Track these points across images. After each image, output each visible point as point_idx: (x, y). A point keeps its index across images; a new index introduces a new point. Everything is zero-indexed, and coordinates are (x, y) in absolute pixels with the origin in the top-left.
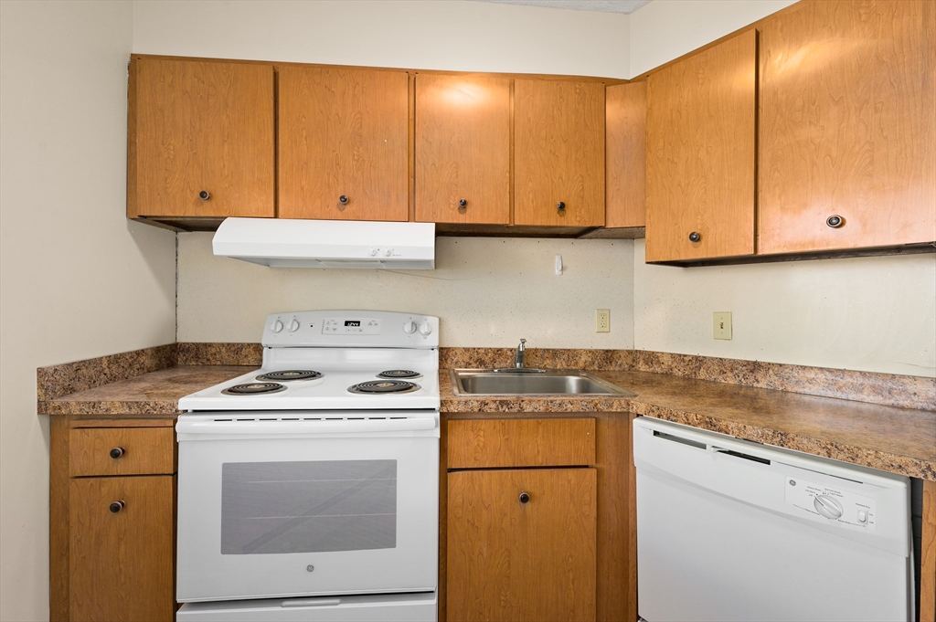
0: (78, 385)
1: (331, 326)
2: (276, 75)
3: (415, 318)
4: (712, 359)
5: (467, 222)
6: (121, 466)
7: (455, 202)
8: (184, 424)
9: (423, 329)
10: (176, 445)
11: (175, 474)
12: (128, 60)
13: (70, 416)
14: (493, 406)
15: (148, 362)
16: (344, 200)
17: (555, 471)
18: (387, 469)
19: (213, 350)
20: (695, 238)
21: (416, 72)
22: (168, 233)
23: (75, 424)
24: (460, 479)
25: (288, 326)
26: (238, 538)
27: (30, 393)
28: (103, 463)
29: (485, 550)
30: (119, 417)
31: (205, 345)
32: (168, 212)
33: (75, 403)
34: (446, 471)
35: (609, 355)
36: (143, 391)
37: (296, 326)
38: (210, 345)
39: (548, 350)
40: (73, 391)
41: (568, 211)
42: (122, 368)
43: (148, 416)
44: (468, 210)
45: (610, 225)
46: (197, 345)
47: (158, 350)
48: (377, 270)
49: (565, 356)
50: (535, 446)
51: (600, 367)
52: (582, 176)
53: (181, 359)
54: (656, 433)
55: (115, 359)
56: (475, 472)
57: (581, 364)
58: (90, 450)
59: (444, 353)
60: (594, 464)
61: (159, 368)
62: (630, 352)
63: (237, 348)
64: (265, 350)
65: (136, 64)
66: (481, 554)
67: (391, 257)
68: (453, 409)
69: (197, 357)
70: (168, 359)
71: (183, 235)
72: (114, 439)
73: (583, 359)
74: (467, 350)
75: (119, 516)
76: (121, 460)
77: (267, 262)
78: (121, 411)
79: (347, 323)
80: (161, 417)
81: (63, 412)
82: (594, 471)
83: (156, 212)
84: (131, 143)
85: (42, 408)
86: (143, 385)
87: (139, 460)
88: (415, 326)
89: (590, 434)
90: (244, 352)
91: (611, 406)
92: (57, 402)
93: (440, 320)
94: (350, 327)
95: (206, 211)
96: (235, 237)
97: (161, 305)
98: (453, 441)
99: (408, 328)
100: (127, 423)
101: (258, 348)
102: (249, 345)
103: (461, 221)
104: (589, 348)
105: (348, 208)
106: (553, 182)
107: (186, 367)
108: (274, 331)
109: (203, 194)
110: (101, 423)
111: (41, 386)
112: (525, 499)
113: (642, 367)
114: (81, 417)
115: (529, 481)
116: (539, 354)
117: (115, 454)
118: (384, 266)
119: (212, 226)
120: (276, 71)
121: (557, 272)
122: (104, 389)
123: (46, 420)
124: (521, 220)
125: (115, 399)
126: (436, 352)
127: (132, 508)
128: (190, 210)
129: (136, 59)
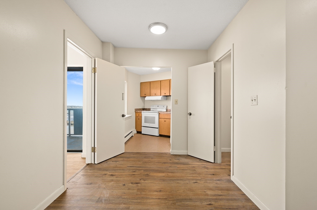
7: (164, 93)
8: (142, 113)
11: (142, 117)
16: (155, 94)
18: (154, 117)
19: (147, 109)
21: (161, 80)
22: (143, 98)
25: (152, 107)
26: (145, 122)
27: (134, 110)
28: (138, 116)
33: (137, 111)
34: (159, 118)
43: (140, 112)
44: (166, 94)
53: (145, 110)
55: (139, 109)
56: (161, 118)
59: (167, 110)
63: (149, 109)
66: (162, 125)
72: (139, 114)
74: (170, 109)
75: (139, 120)
79: (158, 106)
83: (142, 96)
87: (140, 116)
88: (164, 107)
93: (167, 106)
95: (145, 96)
96: (147, 98)
98: (160, 116)
109: (145, 94)
112: (165, 121)
119: (146, 97)
120: (150, 82)
128: (144, 96)
129: (141, 83)
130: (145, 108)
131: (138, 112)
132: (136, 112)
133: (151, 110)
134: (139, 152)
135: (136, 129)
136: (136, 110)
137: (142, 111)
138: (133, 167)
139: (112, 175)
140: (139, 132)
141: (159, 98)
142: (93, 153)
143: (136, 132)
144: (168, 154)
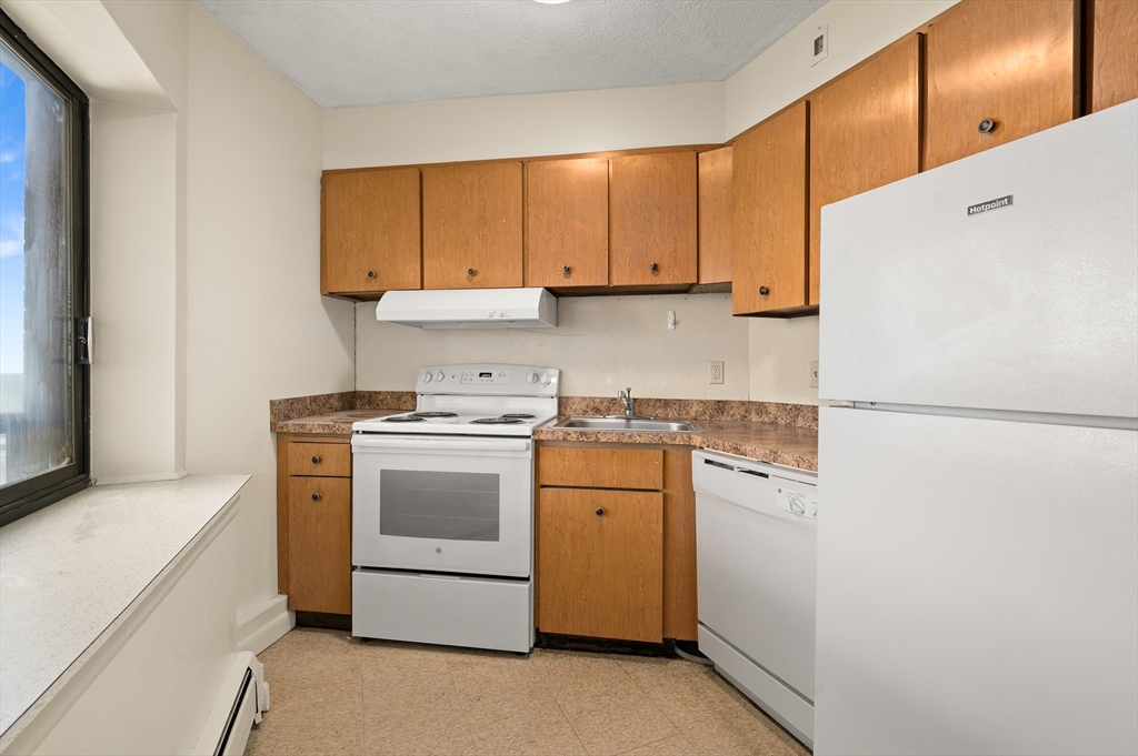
0: (293, 415)
1: (468, 377)
2: (421, 175)
3: (537, 371)
4: (808, 406)
5: (572, 285)
6: (319, 470)
7: (561, 269)
8: (355, 440)
9: (543, 379)
10: (352, 455)
11: (351, 477)
12: (321, 175)
13: (288, 433)
14: (575, 436)
15: (336, 404)
16: (472, 272)
17: (627, 492)
19: (381, 397)
20: (765, 292)
21: (530, 160)
22: (348, 304)
23: (291, 439)
24: (550, 494)
25: (435, 377)
26: (392, 524)
27: (265, 418)
28: (308, 467)
29: (569, 552)
30: (317, 435)
31: (376, 392)
32: (347, 289)
33: (292, 425)
34: (539, 486)
35: (721, 406)
36: (332, 420)
37: (441, 377)
38: (379, 393)
39: (660, 400)
40: (290, 418)
41: (662, 272)
42: (318, 405)
43: (334, 435)
44: (573, 275)
45: (703, 281)
46: (370, 393)
47: (342, 395)
48: (508, 329)
49: (677, 406)
50: (611, 472)
51: (711, 417)
52: (675, 238)
53: (358, 403)
54: (707, 462)
55: (314, 399)
56: (561, 489)
57: (692, 414)
58: (301, 456)
59: (562, 402)
60: (661, 488)
61: (343, 409)
62: (742, 403)
63: (398, 396)
64: (419, 396)
65: (327, 177)
66: (566, 555)
67: (505, 318)
68: (542, 437)
69: (370, 403)
70: (349, 403)
71: (359, 304)
72: (314, 450)
73: (694, 409)
74: (584, 399)
75: (318, 504)
76: (319, 465)
77: (419, 325)
78: (318, 431)
79: (481, 375)
80: (343, 436)
81: (285, 430)
82: (661, 494)
83: (340, 289)
84: (323, 238)
85: (273, 427)
86: (331, 418)
87: (330, 466)
88: (537, 377)
89: (659, 463)
90: (404, 399)
91: (675, 439)
92: (282, 424)
93: (560, 372)
94: (483, 378)
95: (373, 287)
96: (394, 306)
97: (344, 360)
98: (544, 463)
99: (530, 378)
100: (322, 440)
101: (414, 395)
102: (407, 393)
103: (567, 285)
104: (702, 398)
105: (475, 279)
106: (647, 245)
107: (362, 408)
108: (424, 381)
109: (370, 274)
110: (306, 439)
111: (272, 412)
112: (600, 513)
113: (754, 418)
114: (294, 434)
115: (605, 499)
116: (651, 404)
117: (315, 460)
118: (512, 325)
119: (376, 297)
120: (421, 172)
121: (670, 326)
122: (307, 418)
123: (275, 436)
124: (618, 280)
125: (315, 423)
126: (556, 400)
127: (325, 499)
128: (362, 287)
129: (326, 174)
130: (362, 387)
131: (303, 437)
132: (280, 436)
133: (423, 405)
135: (283, 586)
136: (283, 411)
137: (357, 426)
140: (323, 621)
141: (526, 302)
143: (284, 618)
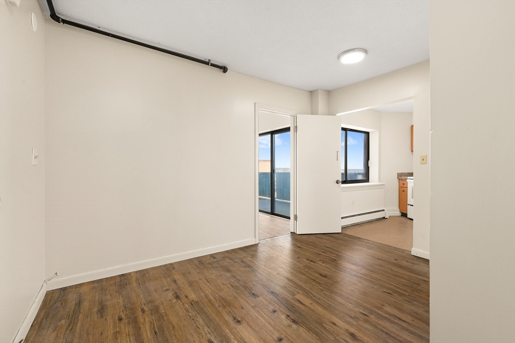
8: (408, 180)
28: (403, 186)
72: (403, 182)
129: (412, 126)
131: (401, 180)
132: (399, 179)
134: (360, 237)
135: (399, 208)
136: (399, 175)
137: (409, 178)
138: (330, 248)
139: (299, 247)
140: (404, 215)
142: (295, 221)
143: (398, 213)
144: (406, 252)
